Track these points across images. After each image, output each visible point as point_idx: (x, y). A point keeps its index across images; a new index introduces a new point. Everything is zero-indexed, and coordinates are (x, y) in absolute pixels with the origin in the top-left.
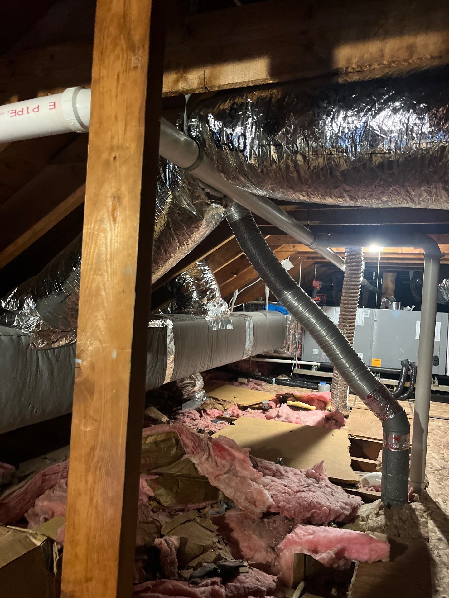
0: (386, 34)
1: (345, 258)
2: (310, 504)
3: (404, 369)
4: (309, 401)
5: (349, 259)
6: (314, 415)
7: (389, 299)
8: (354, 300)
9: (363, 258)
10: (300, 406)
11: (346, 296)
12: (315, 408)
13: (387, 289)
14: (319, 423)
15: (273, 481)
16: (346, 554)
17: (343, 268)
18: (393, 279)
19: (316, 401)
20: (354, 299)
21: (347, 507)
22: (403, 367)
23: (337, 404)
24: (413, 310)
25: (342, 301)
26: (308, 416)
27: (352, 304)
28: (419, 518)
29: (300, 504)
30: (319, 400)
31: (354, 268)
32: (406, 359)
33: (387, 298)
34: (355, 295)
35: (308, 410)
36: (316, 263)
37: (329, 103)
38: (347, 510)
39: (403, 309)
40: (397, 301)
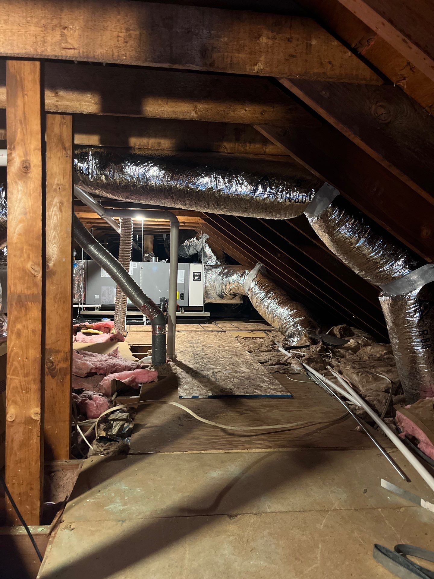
0: (149, 136)
1: (121, 224)
2: (114, 364)
3: (162, 303)
4: (98, 328)
5: (124, 225)
6: (102, 336)
7: (150, 255)
8: (128, 254)
9: (132, 224)
10: (91, 332)
11: (122, 251)
12: (103, 332)
13: (147, 248)
14: (107, 341)
15: (90, 359)
16: (137, 380)
17: (119, 231)
18: (152, 240)
19: (103, 328)
20: (128, 252)
21: (134, 365)
22: (161, 302)
23: (118, 327)
24: (167, 262)
25: (120, 254)
26: (98, 338)
27: (127, 256)
28: (172, 367)
29: (109, 365)
30: (105, 327)
31: (127, 231)
32: (163, 297)
33: (148, 254)
34: (129, 250)
35: (98, 334)
36: (94, 226)
37: (128, 162)
38: (135, 366)
39: (160, 262)
40: (156, 256)
